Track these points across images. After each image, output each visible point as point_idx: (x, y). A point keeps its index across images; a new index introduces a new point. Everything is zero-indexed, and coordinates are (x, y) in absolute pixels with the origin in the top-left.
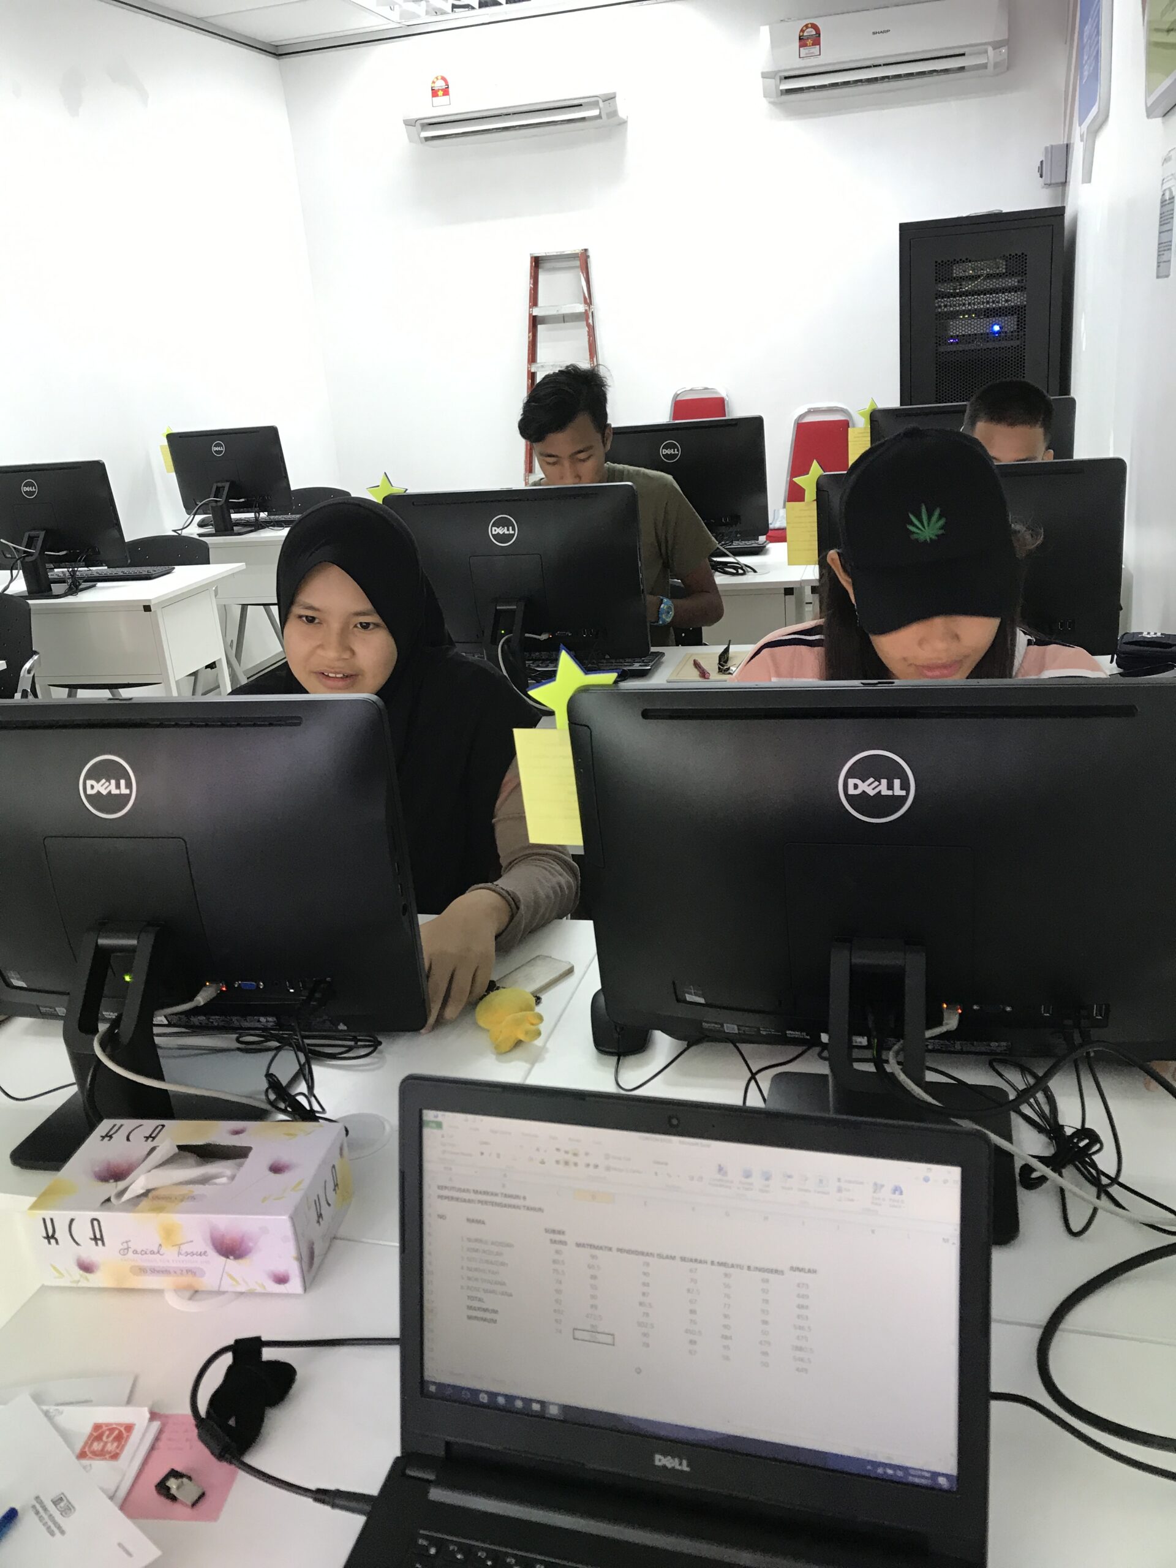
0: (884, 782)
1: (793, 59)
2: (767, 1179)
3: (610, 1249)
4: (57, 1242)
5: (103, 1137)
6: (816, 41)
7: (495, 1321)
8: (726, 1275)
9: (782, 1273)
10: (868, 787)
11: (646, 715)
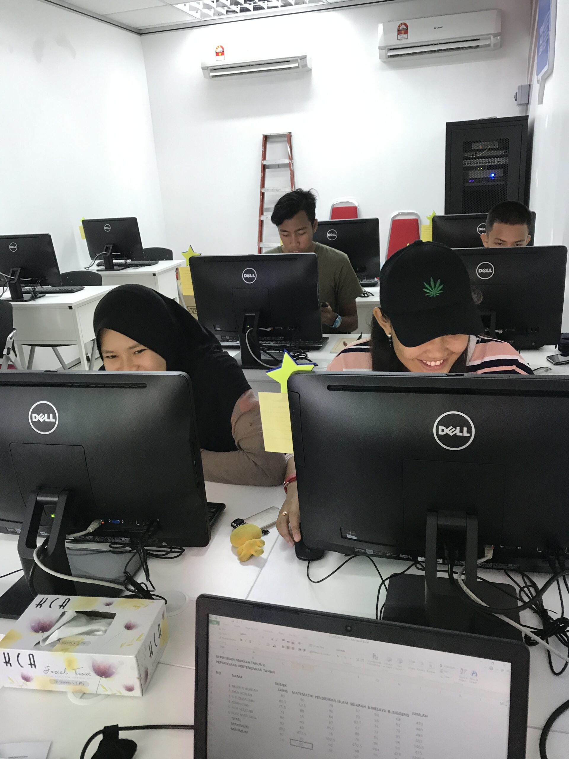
0: (458, 428)
1: (395, 40)
2: (400, 663)
3: (311, 696)
4: (11, 665)
5: (37, 605)
6: (406, 31)
7: (246, 732)
8: (376, 715)
9: (408, 715)
10: (449, 431)
11: (330, 388)
